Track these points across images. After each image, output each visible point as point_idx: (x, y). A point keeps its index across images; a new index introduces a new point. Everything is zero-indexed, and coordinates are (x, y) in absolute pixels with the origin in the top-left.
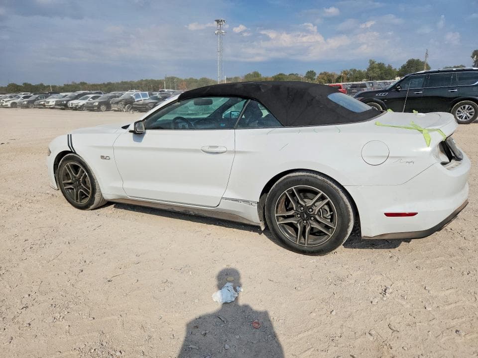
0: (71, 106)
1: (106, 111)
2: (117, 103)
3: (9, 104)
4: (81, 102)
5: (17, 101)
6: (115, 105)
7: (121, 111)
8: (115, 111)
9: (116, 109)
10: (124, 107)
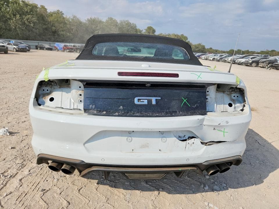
0: (236, 62)
1: (255, 67)
2: (263, 62)
3: (212, 59)
4: (243, 60)
5: (216, 57)
6: (262, 64)
7: (264, 68)
8: (261, 67)
9: (262, 66)
10: (267, 66)
